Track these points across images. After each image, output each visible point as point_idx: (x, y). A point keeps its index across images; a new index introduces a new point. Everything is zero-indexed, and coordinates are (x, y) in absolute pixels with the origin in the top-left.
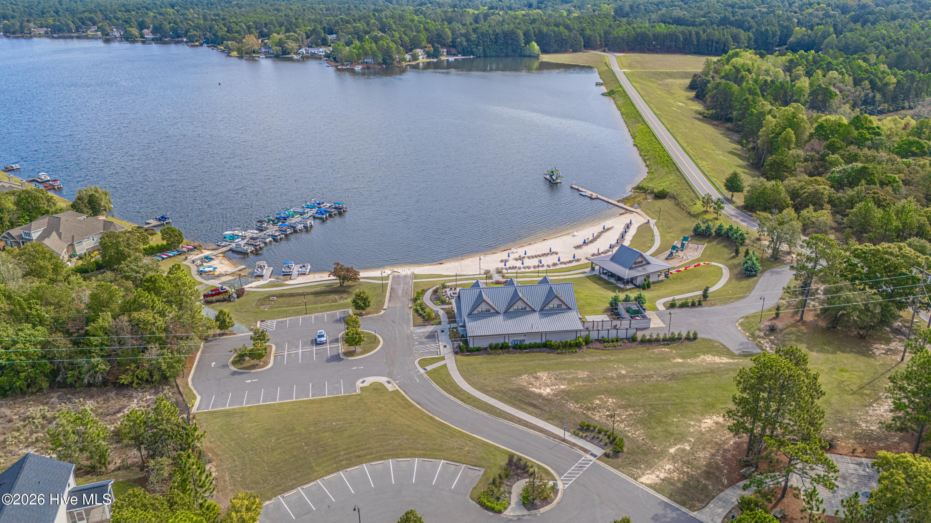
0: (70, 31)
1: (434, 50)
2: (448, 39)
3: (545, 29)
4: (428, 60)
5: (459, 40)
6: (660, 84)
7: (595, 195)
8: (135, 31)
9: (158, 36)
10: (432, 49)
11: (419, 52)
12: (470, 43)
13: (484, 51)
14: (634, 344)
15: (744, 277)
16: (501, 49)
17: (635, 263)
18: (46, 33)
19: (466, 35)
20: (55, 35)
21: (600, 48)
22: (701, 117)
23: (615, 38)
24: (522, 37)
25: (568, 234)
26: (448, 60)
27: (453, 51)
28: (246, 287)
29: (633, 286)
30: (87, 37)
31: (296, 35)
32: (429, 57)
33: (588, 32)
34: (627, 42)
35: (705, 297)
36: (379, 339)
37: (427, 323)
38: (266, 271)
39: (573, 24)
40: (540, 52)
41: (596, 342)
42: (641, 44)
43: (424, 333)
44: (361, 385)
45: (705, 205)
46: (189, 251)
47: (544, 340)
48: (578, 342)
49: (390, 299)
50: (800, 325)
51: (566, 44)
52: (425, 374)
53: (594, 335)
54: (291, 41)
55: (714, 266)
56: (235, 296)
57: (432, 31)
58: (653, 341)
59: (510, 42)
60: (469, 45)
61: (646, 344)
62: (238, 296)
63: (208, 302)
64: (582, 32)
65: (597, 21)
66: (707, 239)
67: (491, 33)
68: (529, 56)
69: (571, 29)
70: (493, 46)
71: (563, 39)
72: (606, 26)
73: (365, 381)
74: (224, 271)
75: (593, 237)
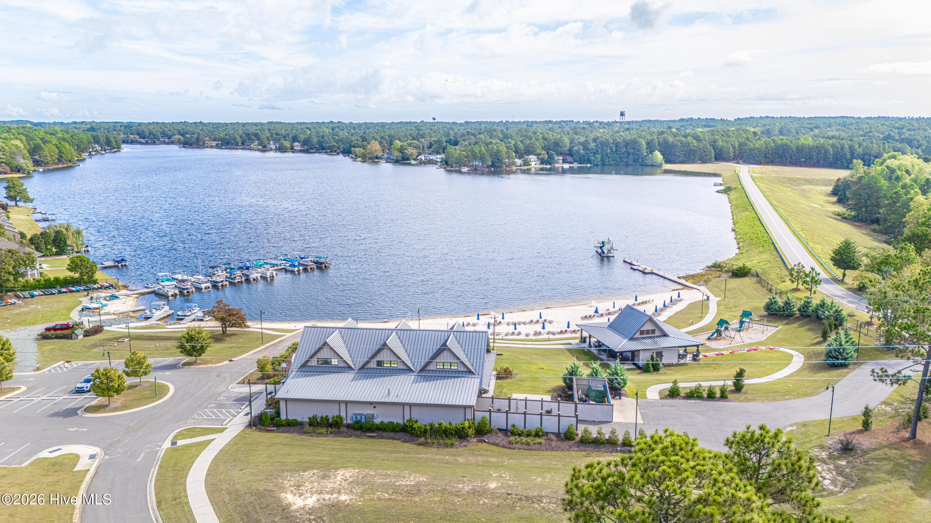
0: (237, 144)
1: (549, 157)
2: (565, 147)
3: (671, 139)
4: (541, 166)
5: (576, 148)
6: (795, 189)
7: (648, 269)
8: (287, 144)
9: (306, 147)
10: (546, 156)
11: (533, 158)
12: (587, 152)
13: (602, 159)
14: (566, 444)
15: (828, 368)
16: (621, 158)
17: (642, 333)
18: (217, 145)
19: (585, 145)
20: (223, 147)
21: (733, 160)
22: (839, 218)
23: (751, 150)
24: (644, 146)
25: (585, 304)
26: (563, 167)
27: (569, 159)
28: (105, 328)
29: (633, 367)
30: (250, 149)
31: (418, 143)
32: (542, 163)
33: (720, 143)
34: (765, 154)
35: (738, 388)
36: (166, 395)
37: (260, 381)
38: (162, 313)
39: (704, 136)
40: (663, 162)
41: (496, 433)
42: (781, 157)
43: (242, 393)
44: (45, 454)
45: (794, 280)
46: (102, 288)
47: (407, 417)
48: (463, 428)
49: (259, 351)
50: (906, 447)
51: (694, 155)
52: (164, 451)
53: (499, 421)
54: (412, 148)
55: (781, 352)
56: (79, 332)
57: (550, 140)
58: (603, 443)
59: (632, 151)
60: (586, 154)
61: (589, 447)
62: (87, 334)
63: (44, 337)
64: (713, 143)
65: (732, 134)
66: (784, 319)
67: (612, 141)
68: (651, 166)
69: (701, 140)
70: (612, 155)
71: (690, 150)
72: (741, 138)
73: (60, 449)
74: (115, 310)
75: (614, 307)
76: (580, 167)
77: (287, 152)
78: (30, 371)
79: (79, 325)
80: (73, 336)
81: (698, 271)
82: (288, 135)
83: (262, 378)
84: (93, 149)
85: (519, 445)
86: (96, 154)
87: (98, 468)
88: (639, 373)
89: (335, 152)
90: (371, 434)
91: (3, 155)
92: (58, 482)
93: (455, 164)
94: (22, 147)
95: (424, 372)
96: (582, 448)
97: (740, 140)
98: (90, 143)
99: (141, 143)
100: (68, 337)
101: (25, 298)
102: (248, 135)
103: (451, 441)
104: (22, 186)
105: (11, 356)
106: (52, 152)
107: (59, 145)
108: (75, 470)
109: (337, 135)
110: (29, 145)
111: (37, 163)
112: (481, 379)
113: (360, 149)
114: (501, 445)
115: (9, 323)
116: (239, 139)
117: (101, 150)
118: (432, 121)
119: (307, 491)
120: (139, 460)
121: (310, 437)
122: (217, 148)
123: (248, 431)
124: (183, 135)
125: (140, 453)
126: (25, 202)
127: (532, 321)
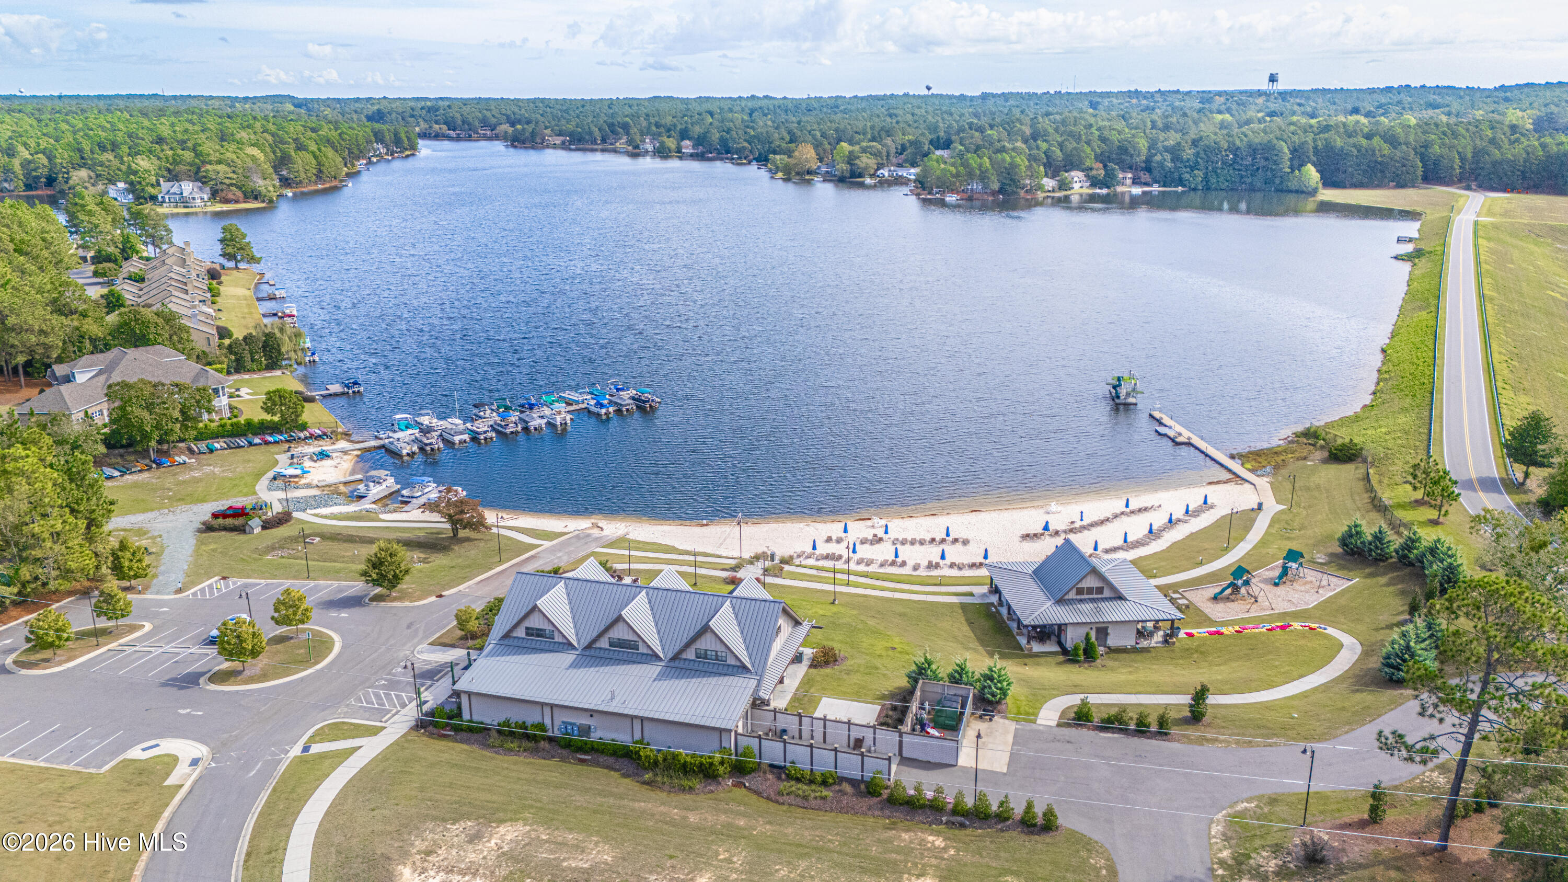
0: (594, 141)
1: (1107, 175)
2: (1139, 155)
3: (1339, 142)
4: (1090, 191)
5: (1158, 158)
7: (1186, 435)
8: (671, 143)
9: (701, 149)
10: (1102, 172)
11: (1077, 176)
12: (1179, 164)
13: (1206, 179)
15: (1378, 683)
16: (1242, 177)
17: (1080, 591)
18: (563, 143)
19: (1175, 151)
20: (573, 147)
21: (1460, 180)
23: (1495, 163)
24: (1287, 155)
26: (1131, 193)
27: (1145, 177)
28: (295, 514)
29: (1056, 648)
30: (615, 151)
31: (879, 147)
32: (1093, 185)
33: (1436, 149)
34: (1522, 172)
35: (1196, 716)
36: (326, 657)
37: (462, 642)
38: (382, 490)
39: (1407, 134)
40: (1320, 185)
41: (765, 773)
42: (1556, 176)
43: (429, 662)
44: (136, 753)
45: (1418, 485)
46: (311, 438)
47: (637, 736)
48: (711, 764)
49: (489, 578)
50: (1420, 867)
51: (1382, 172)
52: (289, 761)
53: (773, 751)
54: (868, 155)
55: (1328, 637)
56: (255, 524)
57: (1112, 142)
58: (922, 807)
59: (1263, 163)
60: (1176, 168)
61: (897, 812)
62: (266, 526)
63: (208, 528)
64: (1423, 150)
65: (1463, 132)
66: (1370, 565)
67: (1226, 146)
68: (1297, 192)
69: (1400, 144)
70: (1225, 172)
71: (1376, 162)
72: (1482, 139)
73: (157, 745)
74: (321, 479)
75: (1082, 520)
76: (1164, 192)
77: (671, 157)
78: (168, 594)
79: (260, 507)
80: (247, 528)
81: (1276, 441)
82: (675, 126)
83: (464, 638)
84: (375, 152)
85: (790, 799)
86: (378, 161)
87: (196, 782)
88: (1060, 664)
89: (745, 158)
90: (583, 757)
91: (234, 172)
92: (136, 803)
93: (938, 187)
94: (262, 158)
95: (677, 662)
96: (887, 812)
97: (1478, 142)
98: (369, 142)
99: (449, 138)
100: (241, 530)
101: (200, 453)
102: (611, 126)
103: (690, 783)
104: (244, 238)
105: (145, 570)
106: (307, 164)
107: (318, 153)
108: (166, 783)
109: (753, 128)
110: (274, 152)
111: (286, 182)
112: (759, 681)
113: (782, 156)
114: (765, 795)
115: (170, 498)
116: (597, 134)
117: (387, 154)
118: (926, 92)
119: (434, 865)
120: (252, 774)
121: (494, 755)
122: (563, 149)
123: (413, 736)
124: (513, 124)
125: (257, 764)
126: (249, 262)
127: (933, 540)
